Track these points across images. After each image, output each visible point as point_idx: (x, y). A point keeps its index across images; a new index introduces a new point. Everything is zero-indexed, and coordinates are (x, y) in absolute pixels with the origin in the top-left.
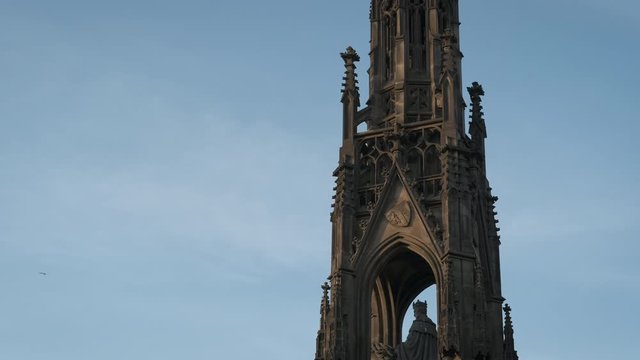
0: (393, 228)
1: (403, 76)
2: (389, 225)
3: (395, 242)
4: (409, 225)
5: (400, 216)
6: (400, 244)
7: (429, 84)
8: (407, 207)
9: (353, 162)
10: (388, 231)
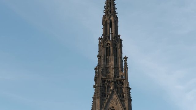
0: (112, 105)
1: (113, 65)
2: (111, 104)
3: (112, 109)
4: (116, 105)
5: (114, 102)
6: (113, 109)
7: (118, 68)
8: (116, 100)
9: (101, 85)
10: (110, 105)
